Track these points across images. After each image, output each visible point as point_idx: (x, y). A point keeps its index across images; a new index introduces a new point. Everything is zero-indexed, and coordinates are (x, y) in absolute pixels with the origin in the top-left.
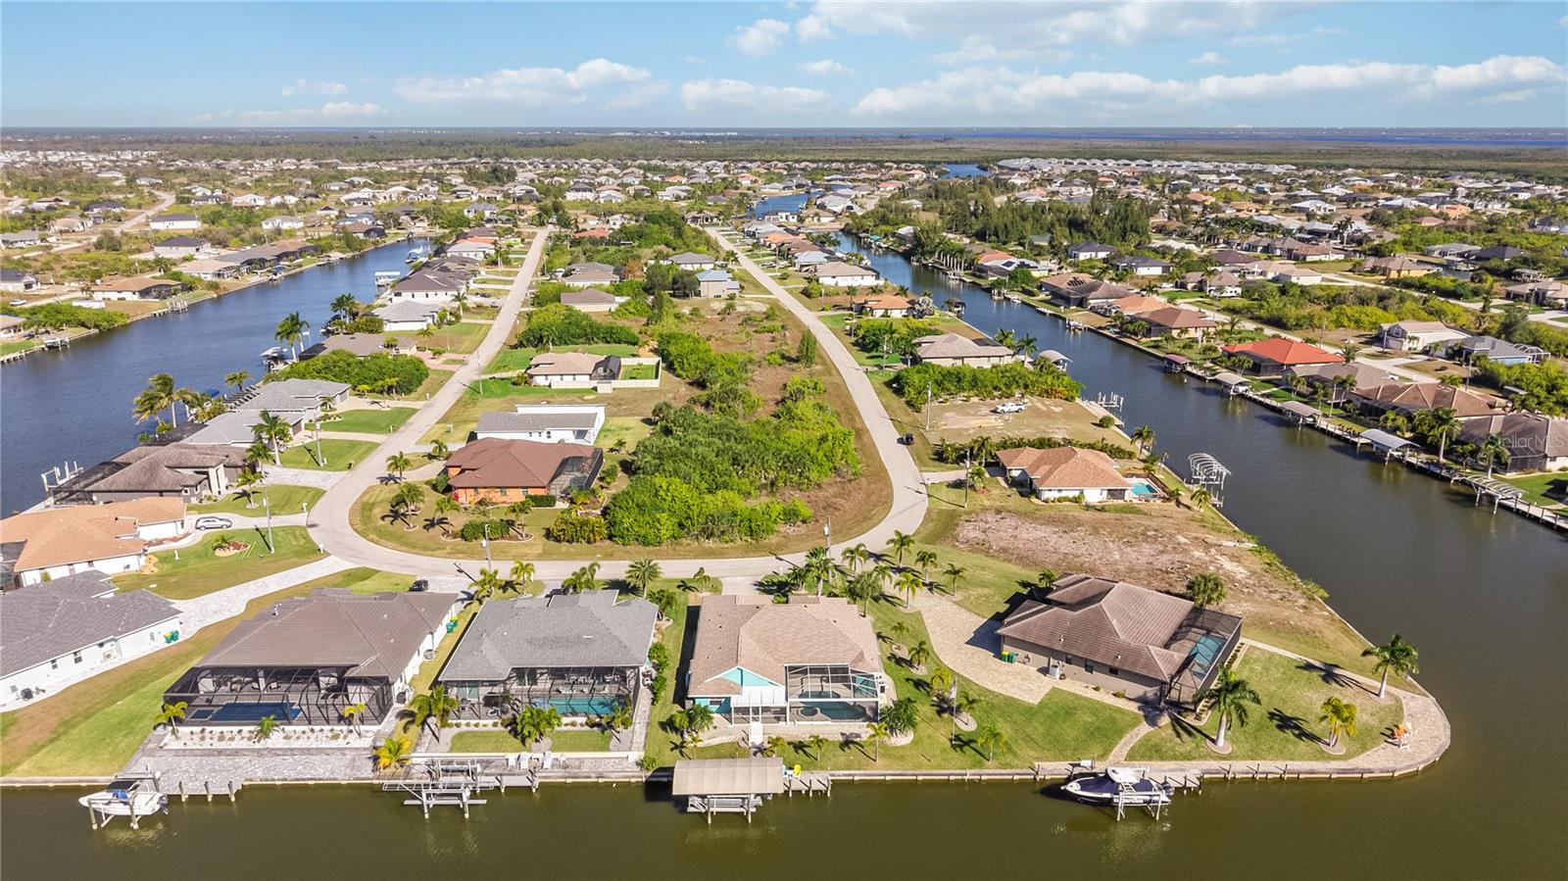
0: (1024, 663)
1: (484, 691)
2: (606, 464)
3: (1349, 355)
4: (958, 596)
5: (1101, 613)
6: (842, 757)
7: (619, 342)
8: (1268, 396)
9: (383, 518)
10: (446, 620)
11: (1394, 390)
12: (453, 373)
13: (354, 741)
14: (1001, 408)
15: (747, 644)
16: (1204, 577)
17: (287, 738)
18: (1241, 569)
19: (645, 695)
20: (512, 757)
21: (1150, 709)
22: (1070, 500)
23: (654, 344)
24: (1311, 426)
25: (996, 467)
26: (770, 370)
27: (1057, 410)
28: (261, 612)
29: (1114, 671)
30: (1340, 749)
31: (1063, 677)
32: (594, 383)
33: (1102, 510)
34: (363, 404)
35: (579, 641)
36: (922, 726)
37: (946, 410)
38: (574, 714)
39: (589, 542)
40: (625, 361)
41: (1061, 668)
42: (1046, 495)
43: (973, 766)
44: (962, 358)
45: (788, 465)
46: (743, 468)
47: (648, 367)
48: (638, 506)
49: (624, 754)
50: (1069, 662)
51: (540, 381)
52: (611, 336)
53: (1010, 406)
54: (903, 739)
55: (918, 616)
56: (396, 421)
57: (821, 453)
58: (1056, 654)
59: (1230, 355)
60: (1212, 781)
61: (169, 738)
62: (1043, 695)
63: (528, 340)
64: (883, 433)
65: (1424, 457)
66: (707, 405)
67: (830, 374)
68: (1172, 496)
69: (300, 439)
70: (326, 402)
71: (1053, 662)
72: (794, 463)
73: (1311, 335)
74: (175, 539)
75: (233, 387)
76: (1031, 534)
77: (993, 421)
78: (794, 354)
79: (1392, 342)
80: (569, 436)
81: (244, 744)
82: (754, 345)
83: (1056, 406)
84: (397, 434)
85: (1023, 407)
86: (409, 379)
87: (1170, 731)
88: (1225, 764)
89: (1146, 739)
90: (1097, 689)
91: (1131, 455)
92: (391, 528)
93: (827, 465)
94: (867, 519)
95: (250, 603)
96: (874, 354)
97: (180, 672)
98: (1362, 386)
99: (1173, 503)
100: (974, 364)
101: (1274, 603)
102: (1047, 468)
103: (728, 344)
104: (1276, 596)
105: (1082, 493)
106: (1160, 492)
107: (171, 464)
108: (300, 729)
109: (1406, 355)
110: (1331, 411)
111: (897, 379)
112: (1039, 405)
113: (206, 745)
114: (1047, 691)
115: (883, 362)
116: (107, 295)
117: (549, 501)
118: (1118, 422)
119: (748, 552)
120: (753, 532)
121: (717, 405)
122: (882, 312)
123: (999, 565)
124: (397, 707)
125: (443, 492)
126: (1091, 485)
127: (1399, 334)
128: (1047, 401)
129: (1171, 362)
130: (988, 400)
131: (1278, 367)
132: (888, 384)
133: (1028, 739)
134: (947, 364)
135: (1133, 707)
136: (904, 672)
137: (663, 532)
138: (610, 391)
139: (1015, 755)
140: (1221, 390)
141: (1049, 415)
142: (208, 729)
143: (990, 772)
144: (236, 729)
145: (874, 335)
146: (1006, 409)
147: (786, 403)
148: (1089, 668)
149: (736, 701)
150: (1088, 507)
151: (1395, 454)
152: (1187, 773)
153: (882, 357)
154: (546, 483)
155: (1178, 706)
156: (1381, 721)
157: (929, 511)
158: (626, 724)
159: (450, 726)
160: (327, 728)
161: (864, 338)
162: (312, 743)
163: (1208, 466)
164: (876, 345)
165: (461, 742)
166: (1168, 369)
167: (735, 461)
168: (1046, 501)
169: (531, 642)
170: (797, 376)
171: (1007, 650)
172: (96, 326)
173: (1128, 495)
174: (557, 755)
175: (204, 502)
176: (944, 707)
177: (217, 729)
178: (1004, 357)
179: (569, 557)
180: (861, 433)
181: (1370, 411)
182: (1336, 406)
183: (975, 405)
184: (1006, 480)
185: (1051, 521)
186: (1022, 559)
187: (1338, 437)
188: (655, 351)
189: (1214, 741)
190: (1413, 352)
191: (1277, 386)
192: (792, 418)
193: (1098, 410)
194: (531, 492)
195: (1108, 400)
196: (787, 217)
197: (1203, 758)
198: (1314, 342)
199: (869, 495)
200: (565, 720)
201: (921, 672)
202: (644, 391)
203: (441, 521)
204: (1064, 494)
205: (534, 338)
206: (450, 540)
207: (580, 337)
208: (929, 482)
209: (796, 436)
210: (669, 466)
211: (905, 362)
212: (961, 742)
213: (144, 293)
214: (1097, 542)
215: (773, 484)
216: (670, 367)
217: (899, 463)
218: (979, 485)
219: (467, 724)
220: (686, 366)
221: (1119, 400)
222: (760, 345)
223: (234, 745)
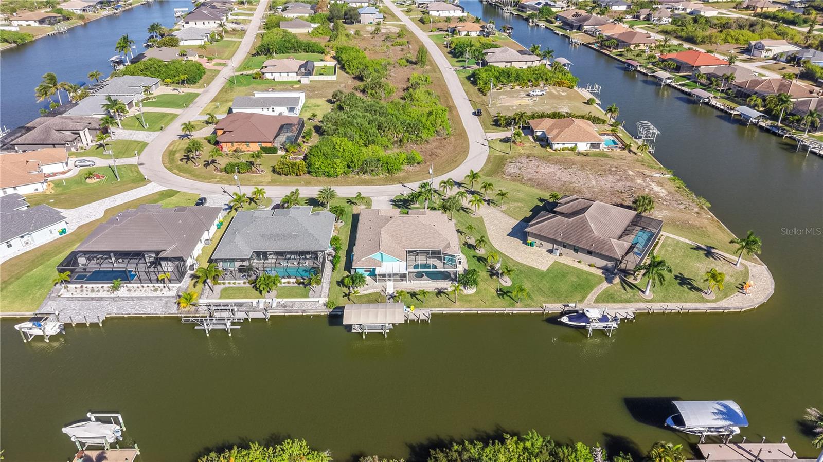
0: (539, 247)
1: (237, 264)
2: (306, 128)
3: (731, 60)
4: (504, 208)
5: (584, 219)
6: (437, 301)
7: (313, 52)
8: (683, 85)
9: (181, 160)
10: (216, 222)
11: (756, 83)
12: (219, 71)
13: (166, 293)
14: (532, 93)
15: (385, 238)
16: (643, 197)
17: (129, 290)
18: (663, 190)
19: (328, 266)
20: (254, 301)
21: (609, 274)
22: (569, 150)
23: (333, 53)
24: (707, 104)
25: (528, 130)
26: (400, 69)
27: (563, 94)
28: (112, 216)
29: (590, 253)
30: (713, 297)
31: (561, 255)
32: (299, 78)
33: (586, 155)
34: (169, 90)
35: (290, 236)
36: (481, 283)
37: (500, 94)
38: (289, 277)
39: (297, 175)
40: (317, 64)
41: (561, 250)
42: (556, 147)
43: (509, 306)
44: (511, 62)
45: (409, 129)
46: (384, 131)
47: (330, 68)
48: (324, 154)
49: (317, 299)
50: (565, 247)
51: (268, 76)
52: (309, 48)
53: (538, 92)
54: (470, 291)
55: (481, 220)
56: (187, 101)
57: (429, 123)
58: (556, 242)
59: (663, 61)
60: (640, 314)
61: (63, 291)
62: (549, 265)
63: (261, 51)
64: (464, 109)
65: (769, 122)
66: (363, 91)
67: (435, 72)
68: (626, 147)
69: (132, 112)
70: (147, 89)
71: (555, 247)
72: (413, 128)
73: (710, 47)
74: (63, 173)
75: (92, 80)
76: (547, 170)
77: (527, 101)
78: (414, 60)
79: (756, 52)
80: (284, 111)
81: (105, 294)
82: (391, 53)
83: (563, 92)
84: (188, 109)
85: (544, 93)
86: (194, 75)
87: (620, 286)
88: (649, 305)
89: (606, 291)
90: (579, 262)
91: (604, 122)
92: (186, 166)
93: (432, 129)
94: (454, 162)
95: (106, 211)
96: (460, 59)
97: (67, 253)
98: (739, 79)
99: (626, 151)
100: (517, 65)
101: (680, 211)
102: (557, 131)
103: (375, 52)
104: (682, 207)
105: (576, 145)
106: (620, 145)
107: (57, 128)
108: (135, 285)
109: (763, 60)
110: (719, 94)
111: (473, 75)
112: (554, 91)
113: (84, 295)
114: (551, 263)
115: (466, 64)
117: (273, 150)
118: (598, 101)
119: (386, 182)
120: (389, 169)
121: (370, 92)
122: (465, 33)
123: (527, 189)
124: (190, 272)
125: (214, 145)
126: (581, 141)
127: (760, 48)
128: (558, 89)
129: (629, 65)
130: (525, 88)
131: (691, 68)
132: (468, 78)
133: (540, 290)
134: (502, 66)
135: (599, 272)
136: (472, 252)
137: (338, 170)
138: (308, 82)
139: (532, 299)
140: (656, 82)
141: (559, 97)
142: (85, 286)
143: (518, 309)
144: (100, 286)
145: (461, 47)
146: (535, 94)
147: (409, 89)
148: (576, 251)
149: (379, 271)
150: (579, 154)
151: (754, 121)
152: (627, 310)
153: (465, 61)
154: (271, 140)
155: (626, 272)
156: (736, 280)
157: (489, 156)
158: (319, 282)
159: (220, 284)
160: (151, 285)
161: (455, 49)
162: (143, 294)
163: (648, 129)
164: (462, 54)
165: (225, 293)
166: (627, 68)
167: (379, 127)
168: (555, 150)
169: (263, 236)
170: (416, 73)
171: (530, 240)
173: (602, 146)
174: (280, 300)
175: (79, 150)
176: (493, 273)
177: (90, 286)
178: (535, 62)
179: (286, 184)
180: (451, 108)
181: (742, 95)
182: (722, 91)
183: (518, 91)
184: (533, 138)
185: (557, 162)
186: (540, 185)
187: (722, 110)
188: (334, 57)
189: (643, 292)
190: (767, 58)
191: (689, 79)
192: (412, 100)
193: (586, 94)
194: (264, 145)
195: (592, 88)
197: (637, 301)
198: (712, 52)
199: (455, 147)
200: (283, 280)
201: (481, 252)
202: (327, 82)
203: (213, 162)
204: (566, 146)
205: (265, 50)
206: (218, 173)
207: (291, 49)
208: (490, 139)
209: (415, 111)
210: (341, 130)
211: (478, 64)
212: (503, 293)
213: (41, 21)
214: (582, 174)
215: (401, 141)
216: (343, 68)
217: (472, 126)
218: (518, 141)
219: (229, 283)
220: (352, 67)
221: (599, 88)
222: (394, 54)
223: (100, 295)
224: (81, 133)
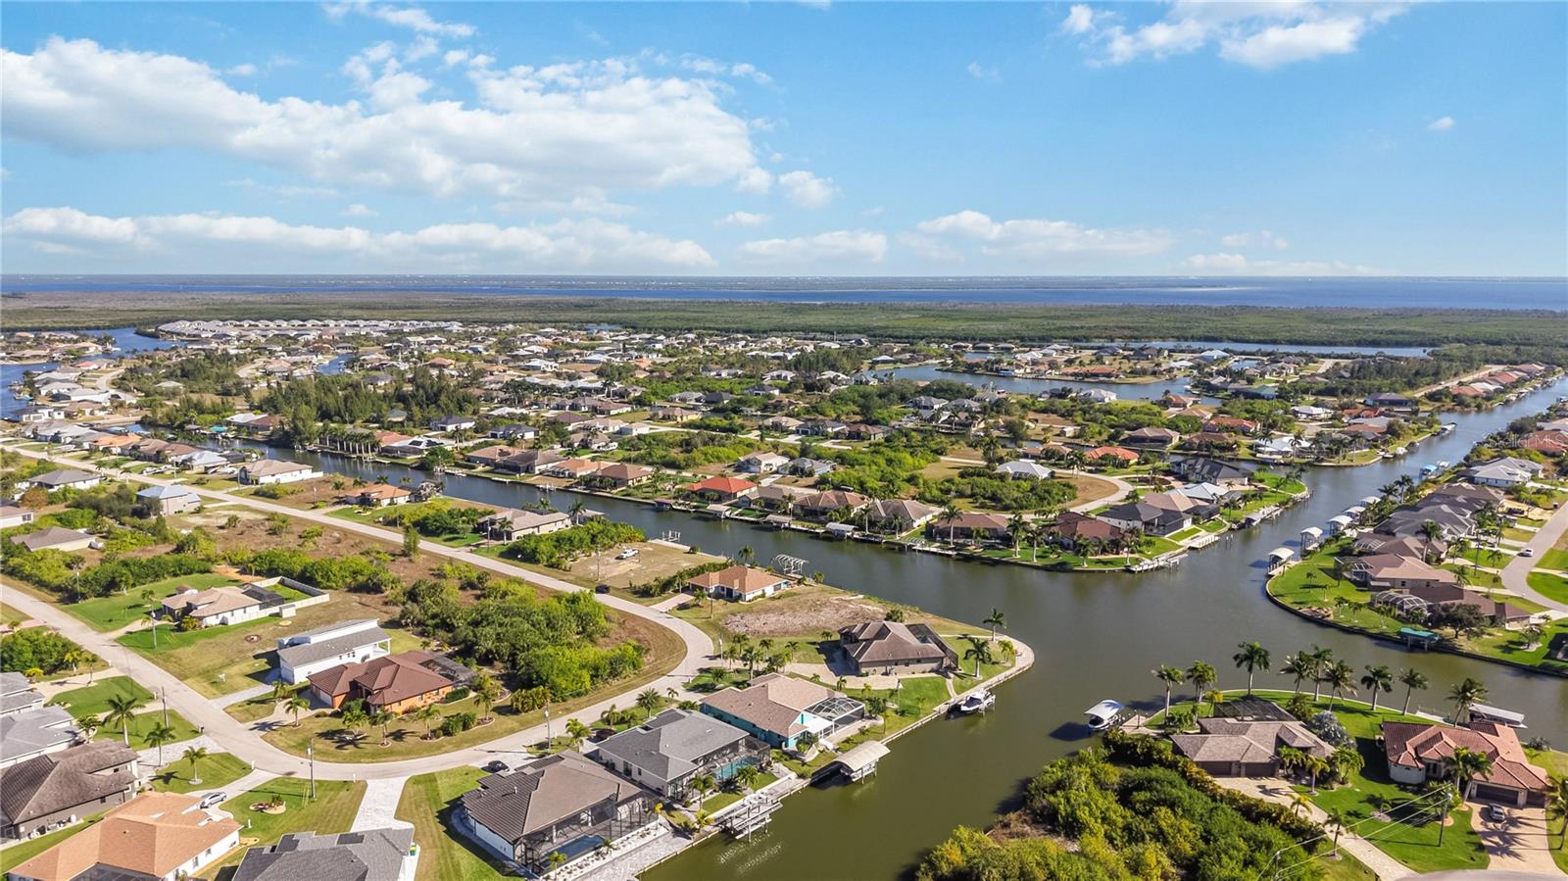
0: (874, 674)
4: (794, 659)
13: (655, 833)
14: (621, 555)
15: (783, 704)
21: (943, 672)
22: (761, 597)
24: (789, 528)
26: (393, 566)
30: (1008, 663)
31: (898, 672)
33: (778, 598)
34: (54, 687)
35: (706, 734)
37: (586, 564)
39: (540, 707)
41: (894, 668)
43: (916, 720)
49: (787, 778)
50: (894, 665)
51: (211, 621)
54: (881, 721)
56: (131, 690)
58: (887, 664)
62: (899, 683)
65: (859, 533)
67: (445, 559)
68: (799, 582)
80: (369, 652)
81: (599, 862)
84: (166, 699)
85: (636, 552)
87: (958, 678)
88: (987, 683)
89: (954, 684)
90: (912, 672)
99: (803, 586)
100: (546, 529)
104: (912, 613)
105: (763, 591)
106: (793, 582)
109: (770, 475)
114: (897, 680)
117: (464, 693)
126: (767, 585)
127: (755, 463)
129: (662, 504)
131: (725, 494)
132: (508, 557)
133: (919, 701)
135: (937, 674)
138: (294, 614)
139: (923, 708)
143: (925, 719)
146: (625, 555)
148: (907, 665)
150: (771, 598)
151: (848, 534)
152: (983, 690)
153: (460, 538)
154: (450, 681)
155: (949, 667)
160: (634, 833)
162: (637, 844)
166: (659, 509)
168: (751, 600)
169: (684, 745)
171: (860, 671)
173: (783, 587)
174: (760, 791)
178: (565, 520)
179: (542, 720)
185: (767, 610)
187: (804, 531)
189: (976, 675)
190: (772, 472)
193: (672, 544)
194: (443, 691)
195: (668, 537)
197: (980, 683)
204: (756, 594)
208: (663, 610)
211: (488, 537)
212: (900, 713)
215: (590, 637)
218: (701, 603)
219: (698, 799)
221: (677, 535)
223: (594, 866)
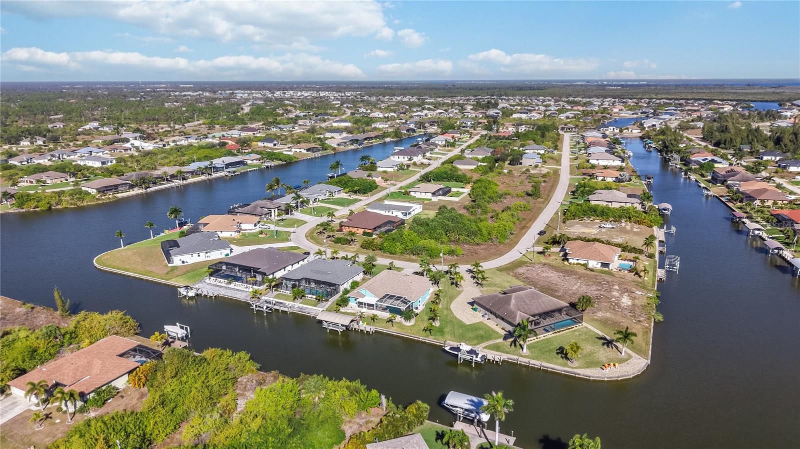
0: (478, 312)
1: (293, 282)
4: (485, 289)
5: (511, 297)
6: (384, 324)
7: (459, 181)
9: (316, 233)
10: (301, 263)
12: (387, 188)
13: (251, 290)
14: (605, 225)
16: (584, 296)
17: (235, 285)
18: (629, 302)
19: (340, 294)
20: (288, 303)
21: (508, 335)
23: (472, 183)
26: (515, 198)
27: (636, 230)
29: (503, 319)
30: (576, 364)
31: (488, 319)
32: (432, 197)
34: (344, 196)
36: (419, 321)
38: (314, 295)
39: (373, 250)
40: (456, 189)
41: (489, 315)
42: (571, 261)
43: (425, 337)
44: (611, 202)
45: (469, 234)
46: (449, 233)
47: (461, 193)
48: (393, 239)
49: (319, 309)
50: (491, 313)
51: (412, 194)
53: (611, 225)
54: (409, 324)
55: (459, 293)
56: (350, 203)
58: (487, 309)
61: (208, 279)
62: (474, 322)
63: (423, 178)
64: (535, 229)
67: (543, 203)
68: (635, 271)
69: (313, 205)
70: (332, 193)
71: (486, 312)
72: (471, 234)
74: (251, 230)
76: (547, 274)
77: (593, 231)
78: (532, 193)
80: (400, 216)
81: (224, 285)
82: (520, 187)
83: (637, 228)
84: (346, 207)
85: (618, 227)
86: (367, 189)
88: (520, 358)
89: (497, 343)
90: (497, 325)
91: (641, 252)
92: (316, 236)
96: (575, 196)
99: (634, 273)
100: (612, 205)
101: (624, 316)
102: (577, 249)
104: (631, 315)
107: (263, 206)
108: (239, 284)
110: (798, 249)
112: (629, 227)
113: (215, 283)
114: (477, 321)
116: (296, 150)
117: (370, 235)
118: (661, 239)
122: (602, 178)
125: (340, 227)
126: (593, 259)
128: (635, 226)
129: (734, 216)
132: (565, 210)
134: (598, 203)
135: (503, 333)
136: (432, 306)
138: (436, 200)
143: (428, 339)
144: (224, 280)
146: (607, 226)
148: (497, 317)
149: (360, 300)
150: (587, 269)
154: (373, 228)
157: (515, 260)
158: (326, 301)
159: (278, 291)
160: (246, 285)
162: (240, 288)
163: (672, 262)
165: (277, 296)
166: (733, 219)
168: (570, 264)
170: (522, 202)
171: (475, 306)
172: (285, 161)
173: (612, 266)
175: (268, 221)
176: (433, 318)
177: (219, 280)
183: (595, 223)
184: (562, 254)
188: (473, 186)
193: (660, 233)
194: (366, 231)
195: (668, 229)
196: (613, 129)
199: (497, 251)
200: (310, 296)
201: (438, 307)
202: (451, 201)
203: (332, 236)
204: (579, 262)
206: (330, 242)
213: (308, 150)
214: (573, 281)
215: (458, 241)
217: (527, 241)
218: (547, 254)
219: (283, 291)
221: (674, 230)
222: (524, 188)
223: (222, 285)
224: (273, 211)
